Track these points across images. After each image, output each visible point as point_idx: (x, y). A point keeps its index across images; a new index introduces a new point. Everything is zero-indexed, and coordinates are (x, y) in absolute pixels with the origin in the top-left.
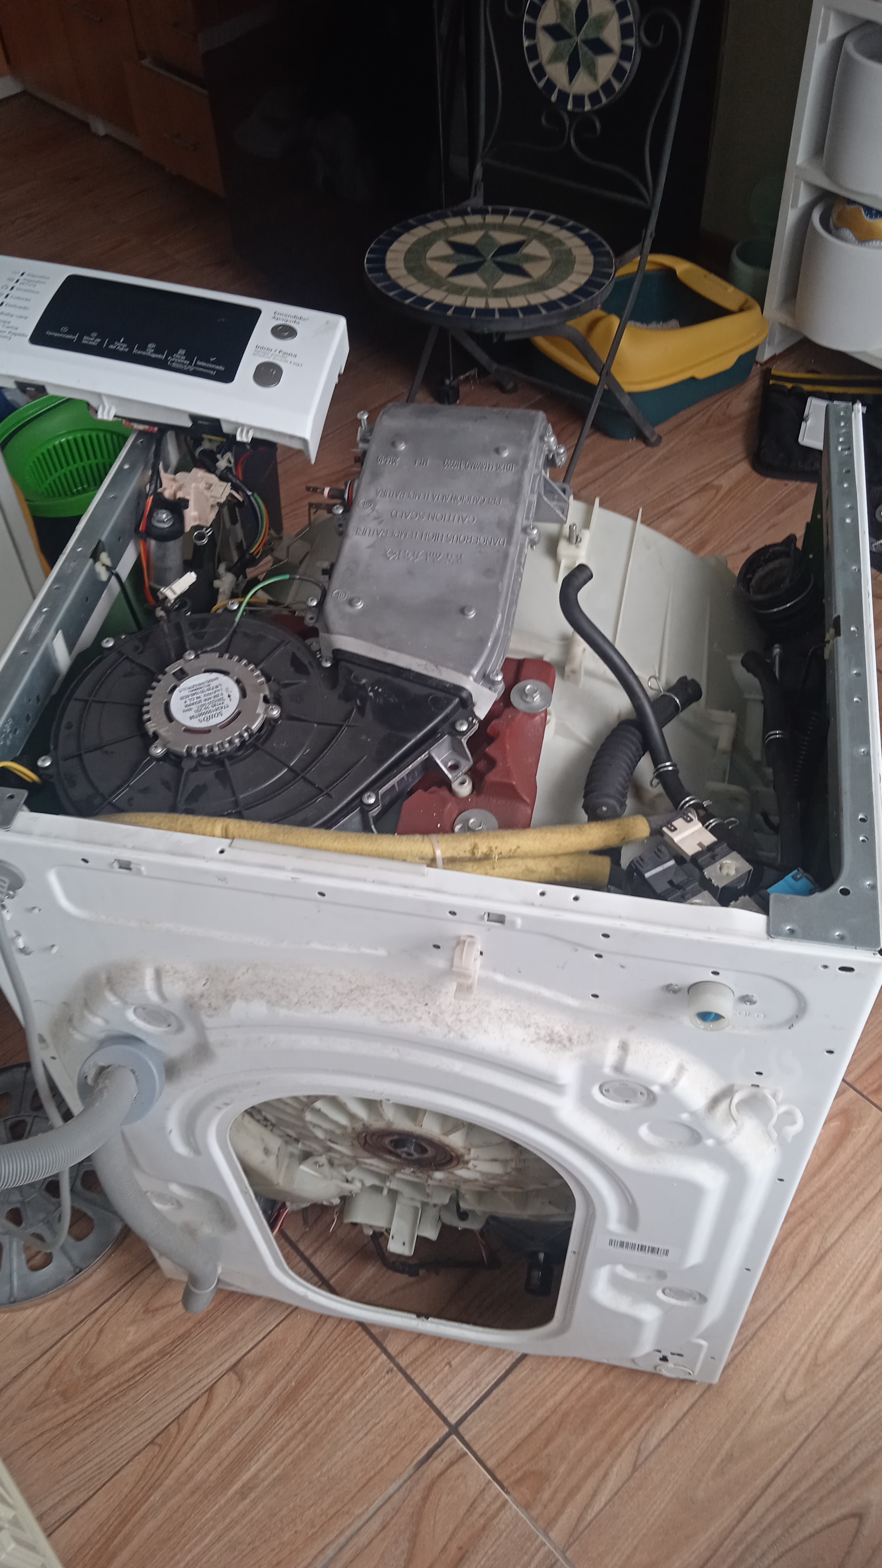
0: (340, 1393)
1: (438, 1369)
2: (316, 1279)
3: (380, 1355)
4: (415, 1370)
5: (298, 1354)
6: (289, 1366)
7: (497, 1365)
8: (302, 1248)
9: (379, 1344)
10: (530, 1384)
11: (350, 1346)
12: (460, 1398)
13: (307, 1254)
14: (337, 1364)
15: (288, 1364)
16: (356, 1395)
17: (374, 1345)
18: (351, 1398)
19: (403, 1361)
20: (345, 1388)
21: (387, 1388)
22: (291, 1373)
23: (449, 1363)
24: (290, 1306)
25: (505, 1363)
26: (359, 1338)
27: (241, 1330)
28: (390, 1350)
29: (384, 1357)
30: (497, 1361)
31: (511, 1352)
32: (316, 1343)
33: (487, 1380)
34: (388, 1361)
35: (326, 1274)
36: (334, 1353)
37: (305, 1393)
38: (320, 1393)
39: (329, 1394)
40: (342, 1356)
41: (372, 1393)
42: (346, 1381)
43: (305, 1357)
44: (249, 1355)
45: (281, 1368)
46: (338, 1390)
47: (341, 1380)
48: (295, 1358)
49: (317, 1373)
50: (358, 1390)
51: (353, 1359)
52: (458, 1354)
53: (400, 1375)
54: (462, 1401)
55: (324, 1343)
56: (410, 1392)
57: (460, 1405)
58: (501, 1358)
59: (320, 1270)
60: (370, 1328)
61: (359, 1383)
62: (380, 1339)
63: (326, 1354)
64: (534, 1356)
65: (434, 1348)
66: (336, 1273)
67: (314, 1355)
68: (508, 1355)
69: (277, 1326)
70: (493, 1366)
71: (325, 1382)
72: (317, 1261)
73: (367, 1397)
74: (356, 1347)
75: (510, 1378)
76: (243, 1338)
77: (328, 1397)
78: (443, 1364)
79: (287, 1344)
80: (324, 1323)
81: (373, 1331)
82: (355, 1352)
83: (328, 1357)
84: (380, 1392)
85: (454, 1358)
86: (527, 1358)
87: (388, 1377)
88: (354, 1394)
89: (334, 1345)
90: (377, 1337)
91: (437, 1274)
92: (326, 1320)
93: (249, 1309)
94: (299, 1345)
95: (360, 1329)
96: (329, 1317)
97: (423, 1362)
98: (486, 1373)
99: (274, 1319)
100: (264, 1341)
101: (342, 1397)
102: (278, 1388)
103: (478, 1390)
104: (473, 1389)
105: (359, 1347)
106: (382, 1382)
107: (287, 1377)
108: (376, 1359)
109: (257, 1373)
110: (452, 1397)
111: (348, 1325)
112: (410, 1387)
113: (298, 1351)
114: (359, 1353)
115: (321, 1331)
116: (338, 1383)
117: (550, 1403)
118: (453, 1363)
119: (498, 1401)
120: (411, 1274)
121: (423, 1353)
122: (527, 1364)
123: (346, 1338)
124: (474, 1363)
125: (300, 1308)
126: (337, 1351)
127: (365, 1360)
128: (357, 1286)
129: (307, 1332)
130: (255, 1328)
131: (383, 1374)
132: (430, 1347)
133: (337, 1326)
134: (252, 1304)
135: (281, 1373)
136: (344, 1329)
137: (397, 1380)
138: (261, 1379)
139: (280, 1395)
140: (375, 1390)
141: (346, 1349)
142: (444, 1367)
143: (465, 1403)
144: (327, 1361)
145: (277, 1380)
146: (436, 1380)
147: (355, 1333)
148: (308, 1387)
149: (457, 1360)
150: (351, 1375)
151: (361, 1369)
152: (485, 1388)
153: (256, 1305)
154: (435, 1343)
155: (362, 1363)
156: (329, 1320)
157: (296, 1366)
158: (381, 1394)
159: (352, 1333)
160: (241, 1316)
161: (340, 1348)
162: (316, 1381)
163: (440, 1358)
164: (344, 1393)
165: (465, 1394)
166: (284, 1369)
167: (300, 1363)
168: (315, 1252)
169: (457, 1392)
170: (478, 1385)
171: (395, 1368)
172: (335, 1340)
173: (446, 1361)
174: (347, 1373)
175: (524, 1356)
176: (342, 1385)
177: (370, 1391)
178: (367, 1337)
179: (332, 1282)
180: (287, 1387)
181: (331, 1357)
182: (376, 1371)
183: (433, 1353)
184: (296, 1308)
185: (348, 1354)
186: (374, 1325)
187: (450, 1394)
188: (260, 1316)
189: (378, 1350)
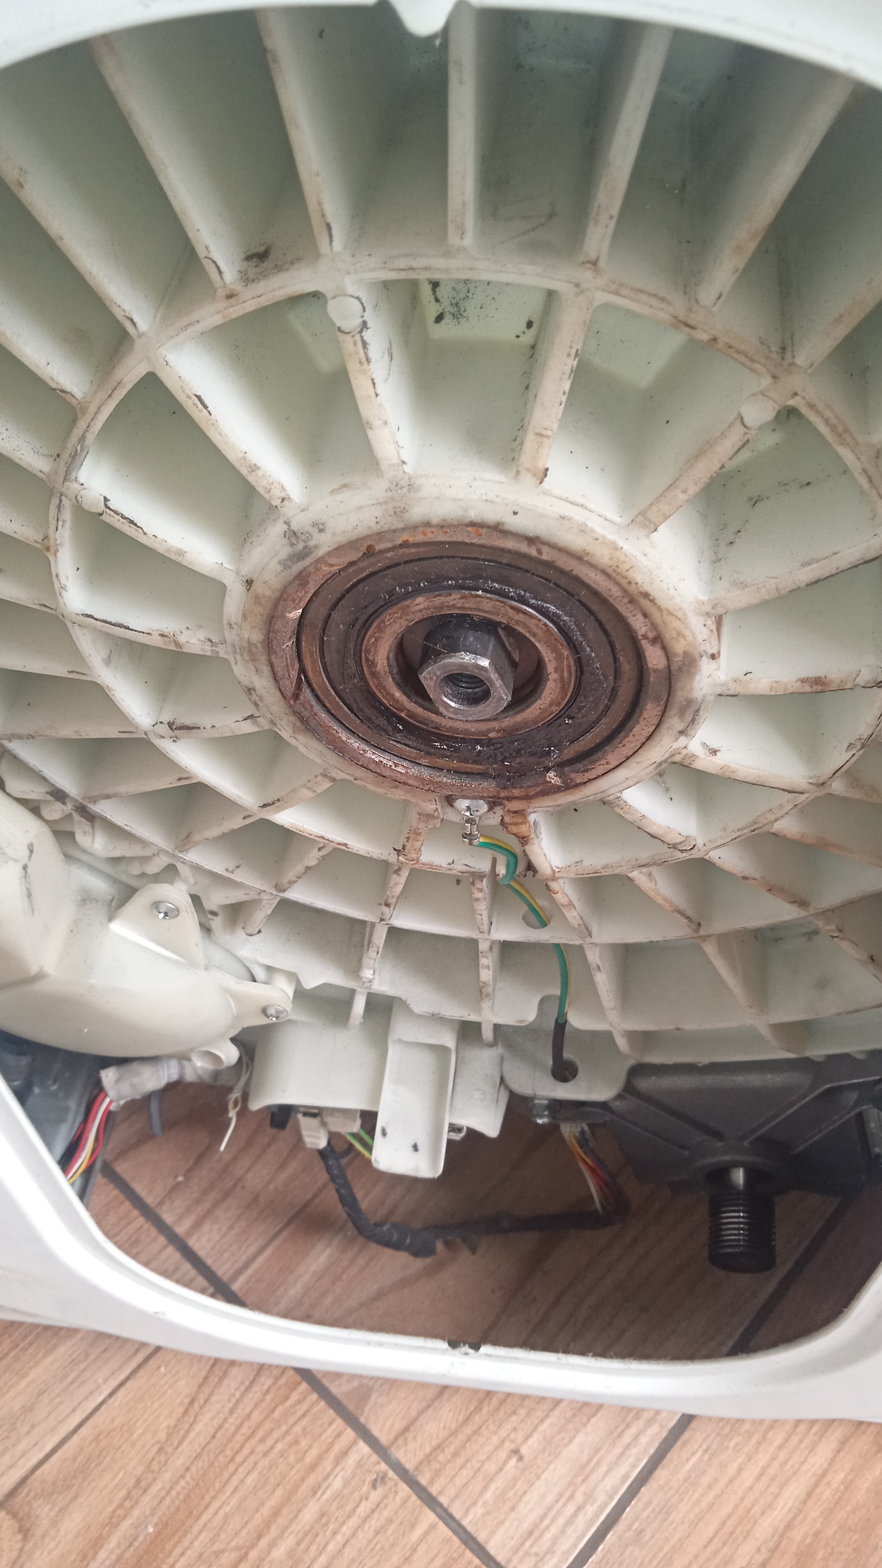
0: (264, 1543)
1: (491, 1467)
2: (201, 1281)
3: (354, 1443)
4: (437, 1474)
5: (162, 1458)
6: (140, 1486)
7: (627, 1447)
8: (168, 1218)
9: (351, 1420)
10: (710, 1487)
11: (284, 1428)
12: (548, 1536)
13: (180, 1230)
14: (254, 1475)
15: (138, 1481)
16: (303, 1546)
17: (339, 1423)
18: (290, 1554)
19: (408, 1456)
20: (274, 1531)
21: (375, 1522)
22: (146, 1502)
23: (516, 1452)
24: (143, 1345)
25: (644, 1440)
26: (305, 1407)
27: (27, 1409)
28: (375, 1431)
29: (363, 1448)
30: (627, 1438)
31: (658, 1412)
32: (204, 1425)
33: (609, 1483)
34: (375, 1457)
35: (223, 1271)
36: (246, 1450)
37: (178, 1550)
38: (216, 1547)
39: (238, 1548)
40: (266, 1454)
41: (339, 1538)
42: (276, 1512)
43: (178, 1462)
44: (46, 1467)
45: (122, 1494)
46: (260, 1537)
47: (265, 1511)
48: (155, 1466)
49: (207, 1498)
50: (306, 1534)
51: (292, 1459)
52: (535, 1429)
53: (404, 1489)
54: (555, 1541)
55: (221, 1427)
56: (433, 1527)
57: (550, 1551)
58: (633, 1430)
59: (209, 1262)
60: (326, 1382)
61: (308, 1515)
62: (351, 1407)
63: (229, 1453)
64: (710, 1419)
65: (477, 1418)
66: (246, 1266)
67: (198, 1456)
68: (650, 1422)
69: (111, 1395)
70: (618, 1450)
71: (226, 1518)
72: (200, 1244)
73: (330, 1548)
74: (298, 1429)
75: (661, 1474)
76: (33, 1427)
77: (233, 1556)
78: (502, 1455)
79: (135, 1436)
80: (221, 1379)
81: (335, 1389)
82: (296, 1442)
83: (232, 1459)
84: (360, 1534)
85: (526, 1439)
86: (694, 1424)
87: (375, 1496)
88: (298, 1544)
89: (245, 1430)
90: (345, 1402)
91: (473, 1250)
92: (225, 1374)
93: (49, 1359)
94: (162, 1435)
95: (304, 1386)
96: (233, 1363)
97: (456, 1454)
98: (603, 1468)
99: (105, 1381)
100: (83, 1431)
101: (269, 1552)
102: (113, 1541)
103: (590, 1510)
104: (579, 1509)
105: (304, 1430)
106: (363, 1509)
107: (136, 1513)
108: (345, 1453)
109: (62, 1510)
110: (530, 1533)
111: (277, 1379)
112: (429, 1517)
113: (160, 1450)
114: (304, 1443)
115: (214, 1398)
116: (258, 1519)
117: (766, 1526)
118: (524, 1450)
119: (640, 1533)
120: (416, 1253)
121: (454, 1433)
122: (695, 1437)
123: (273, 1411)
124: (574, 1447)
125: (167, 1349)
126: (253, 1442)
127: (320, 1457)
128: (294, 1290)
129: (181, 1403)
130: (61, 1403)
131: (365, 1489)
132: (468, 1419)
133: (252, 1383)
134: (54, 1348)
135: (120, 1506)
136: (268, 1391)
137: (398, 1499)
138: (73, 1522)
139: (119, 1559)
140: (346, 1530)
141: (276, 1435)
142: (505, 1463)
143: (564, 1545)
144: (232, 1468)
145: (112, 1523)
146: (488, 1495)
147: (295, 1396)
148: (186, 1533)
149: (534, 1442)
150: (287, 1499)
151: (311, 1480)
152: (606, 1504)
153: (64, 1351)
154: (479, 1408)
155: (313, 1467)
156: (234, 1371)
157: (157, 1486)
158: (362, 1538)
159: (287, 1398)
160: (29, 1378)
161: (260, 1434)
162: (205, 1518)
163: (495, 1440)
164: (272, 1545)
165: (561, 1521)
166: (128, 1496)
167: (167, 1476)
168: (197, 1226)
169: (542, 1518)
170: (589, 1497)
171: (391, 1474)
172: (249, 1416)
173: (509, 1446)
174: (279, 1492)
175: (687, 1420)
176: (268, 1524)
177: (335, 1533)
178: (323, 1403)
179: (235, 1287)
180: (135, 1539)
181: (239, 1459)
182: (346, 1484)
183: (476, 1432)
184: (158, 1349)
185: (279, 1447)
186: (337, 1376)
187: (526, 1526)
188: (74, 1374)
189: (350, 1434)
